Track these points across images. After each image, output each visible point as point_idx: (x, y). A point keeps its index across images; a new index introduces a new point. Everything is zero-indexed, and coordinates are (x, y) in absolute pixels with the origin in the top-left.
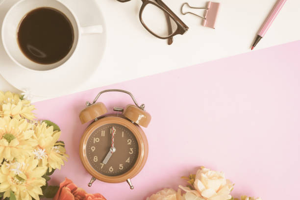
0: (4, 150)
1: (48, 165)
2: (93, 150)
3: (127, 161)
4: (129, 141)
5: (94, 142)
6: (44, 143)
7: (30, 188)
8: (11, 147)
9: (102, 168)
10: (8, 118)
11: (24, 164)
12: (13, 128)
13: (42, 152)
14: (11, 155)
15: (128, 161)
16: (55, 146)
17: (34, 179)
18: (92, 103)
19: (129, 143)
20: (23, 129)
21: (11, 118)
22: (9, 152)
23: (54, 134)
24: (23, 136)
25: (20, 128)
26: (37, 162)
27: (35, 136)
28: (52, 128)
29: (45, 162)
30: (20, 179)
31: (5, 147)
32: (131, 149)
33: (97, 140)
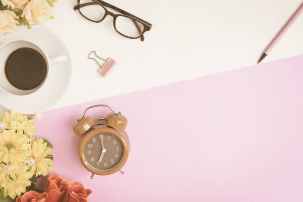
0: (4, 155)
1: (36, 171)
6: (36, 155)
7: (17, 186)
8: (10, 153)
10: (13, 131)
11: (17, 167)
12: (15, 139)
13: (33, 161)
14: (8, 160)
16: (45, 158)
17: (22, 180)
19: (115, 144)
20: (22, 142)
21: (16, 132)
22: (7, 157)
23: (47, 149)
24: (21, 147)
25: (20, 141)
26: (27, 168)
27: (30, 148)
28: (46, 144)
29: (33, 169)
30: (11, 178)
31: (5, 152)
32: (118, 147)
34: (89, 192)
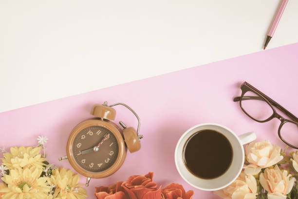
2: (82, 138)
3: (98, 165)
4: (112, 153)
5: (88, 133)
9: (78, 155)
15: (100, 165)
18: (109, 105)
19: (111, 154)
32: (109, 159)
33: (91, 133)
34: (150, 176)
